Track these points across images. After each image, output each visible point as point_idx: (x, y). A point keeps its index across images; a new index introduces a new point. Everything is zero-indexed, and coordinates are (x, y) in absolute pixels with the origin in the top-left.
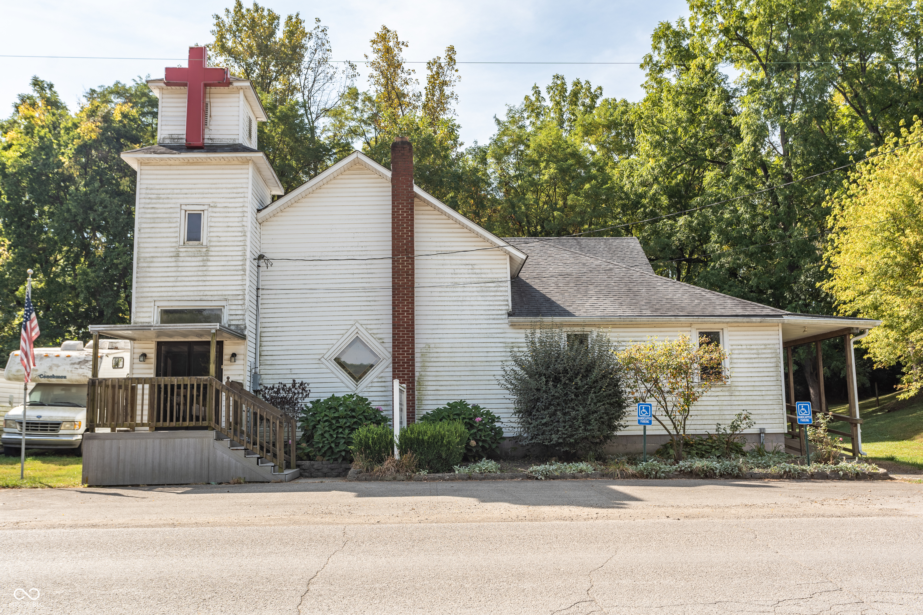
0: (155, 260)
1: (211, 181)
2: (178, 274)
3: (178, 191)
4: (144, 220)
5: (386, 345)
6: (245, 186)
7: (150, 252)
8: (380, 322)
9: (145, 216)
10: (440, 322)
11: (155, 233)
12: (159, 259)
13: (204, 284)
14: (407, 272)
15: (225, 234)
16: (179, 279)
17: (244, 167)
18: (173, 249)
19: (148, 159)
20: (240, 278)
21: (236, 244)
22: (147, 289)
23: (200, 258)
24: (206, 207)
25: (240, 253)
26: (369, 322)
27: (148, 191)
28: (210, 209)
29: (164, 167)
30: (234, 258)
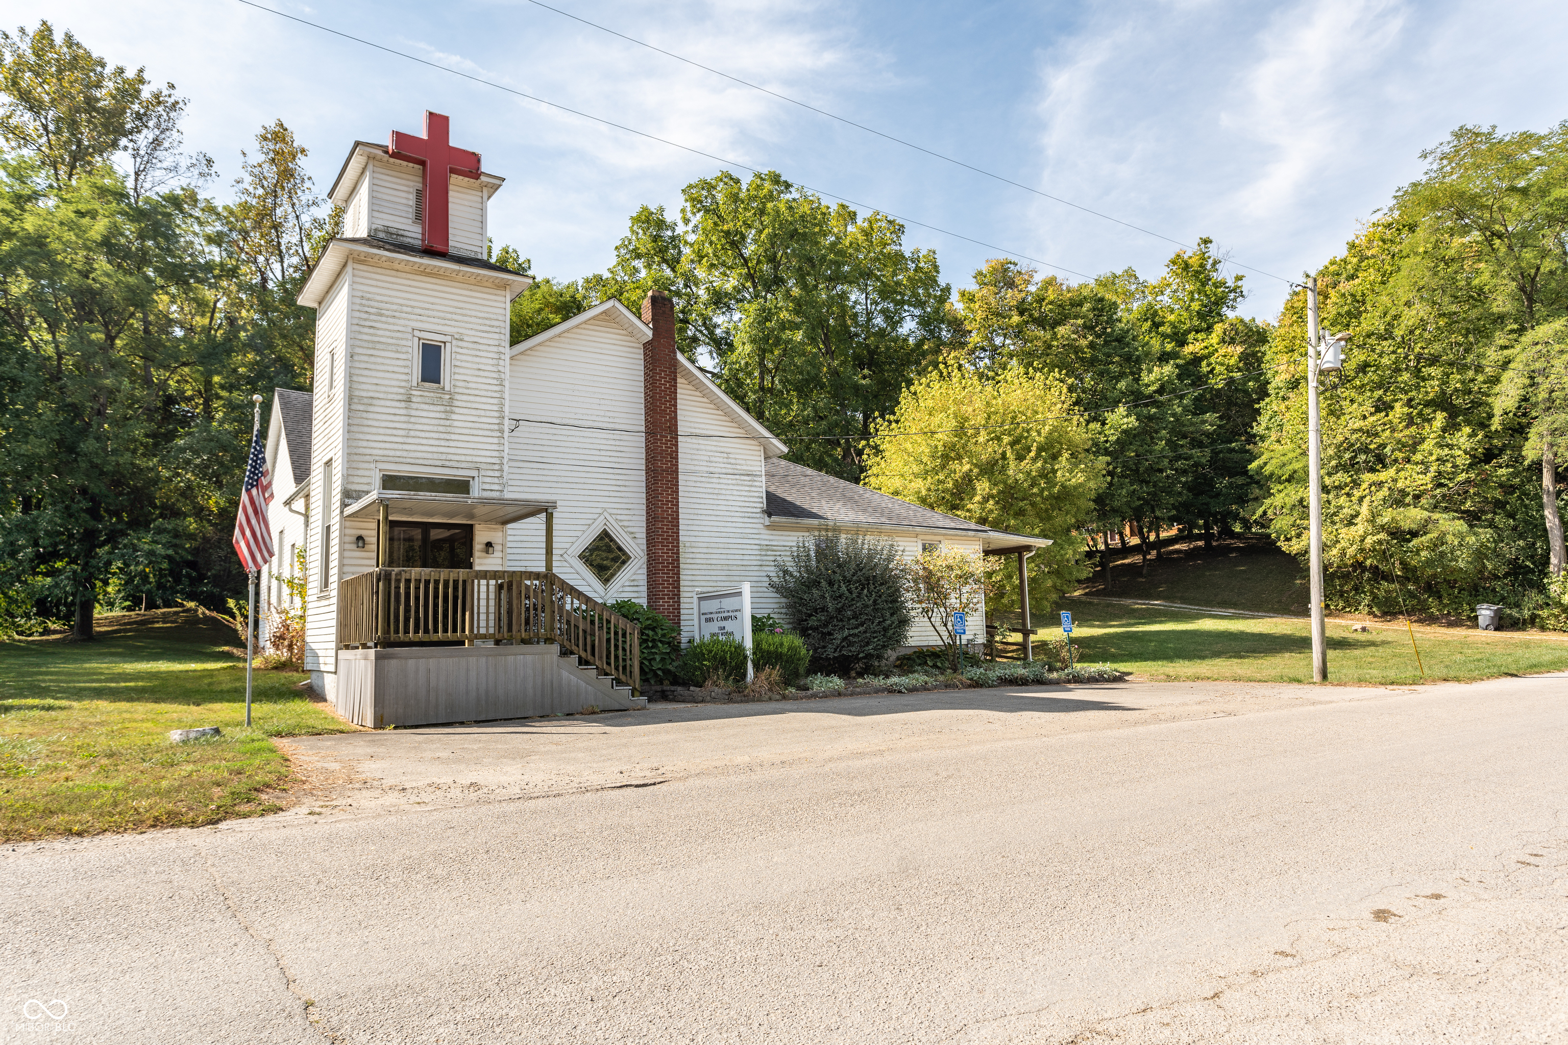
0: (375, 402)
1: (456, 304)
2: (410, 426)
3: (409, 309)
4: (358, 343)
5: (639, 541)
6: (501, 318)
7: (368, 391)
8: (631, 512)
9: (360, 337)
10: (695, 517)
11: (375, 363)
12: (382, 403)
13: (447, 444)
14: (671, 455)
15: (475, 379)
16: (412, 433)
17: (499, 292)
18: (402, 391)
19: (367, 255)
20: (496, 440)
21: (490, 394)
22: (365, 444)
23: (442, 408)
24: (448, 338)
25: (495, 408)
26: (619, 512)
27: (364, 302)
28: (454, 342)
29: (388, 272)
30: (488, 413)
